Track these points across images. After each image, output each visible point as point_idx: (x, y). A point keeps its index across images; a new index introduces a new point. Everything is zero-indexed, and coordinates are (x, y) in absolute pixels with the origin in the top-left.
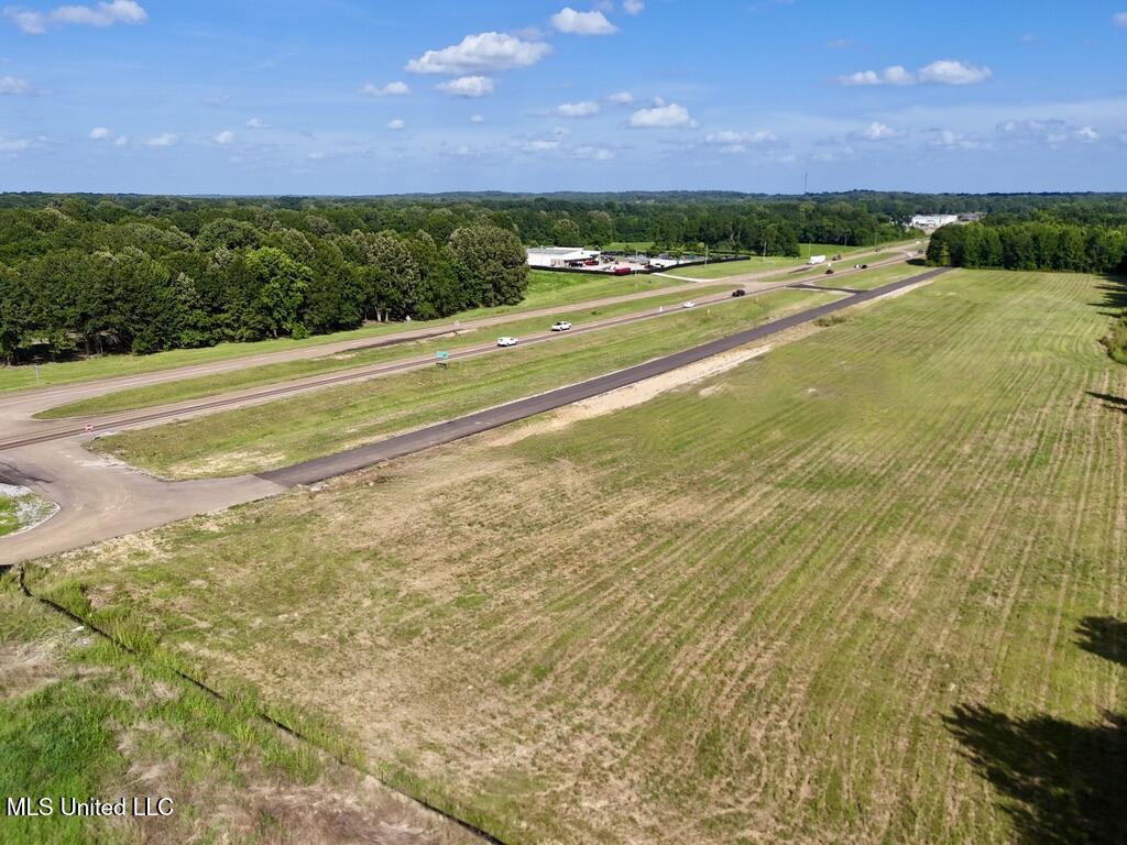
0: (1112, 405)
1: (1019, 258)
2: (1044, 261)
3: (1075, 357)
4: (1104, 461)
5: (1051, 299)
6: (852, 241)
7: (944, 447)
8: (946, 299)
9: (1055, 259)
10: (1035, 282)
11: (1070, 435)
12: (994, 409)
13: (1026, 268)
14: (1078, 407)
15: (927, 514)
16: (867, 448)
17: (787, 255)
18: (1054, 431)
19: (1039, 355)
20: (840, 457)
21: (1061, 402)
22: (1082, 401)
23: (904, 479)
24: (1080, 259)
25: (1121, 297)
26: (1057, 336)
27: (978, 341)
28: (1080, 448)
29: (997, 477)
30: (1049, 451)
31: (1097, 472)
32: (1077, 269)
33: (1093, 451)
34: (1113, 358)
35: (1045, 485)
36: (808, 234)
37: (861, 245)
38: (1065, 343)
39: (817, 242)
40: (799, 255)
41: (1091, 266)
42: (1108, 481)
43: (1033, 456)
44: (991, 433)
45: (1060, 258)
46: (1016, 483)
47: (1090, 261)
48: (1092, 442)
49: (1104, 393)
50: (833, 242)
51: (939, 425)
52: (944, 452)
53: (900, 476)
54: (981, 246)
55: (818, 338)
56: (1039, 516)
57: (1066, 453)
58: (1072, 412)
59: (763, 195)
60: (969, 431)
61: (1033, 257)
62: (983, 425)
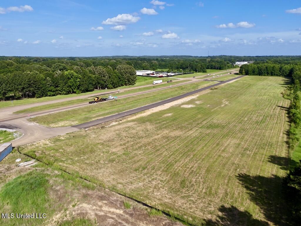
0: (282, 109)
1: (262, 73)
2: (269, 74)
3: (274, 97)
4: (279, 121)
5: (270, 83)
6: (220, 69)
7: (240, 119)
8: (243, 83)
9: (272, 73)
10: (266, 79)
11: (271, 116)
12: (253, 110)
13: (264, 75)
14: (274, 109)
15: (235, 134)
16: (222, 119)
17: (203, 72)
18: (268, 115)
19: (265, 97)
20: (215, 121)
21: (270, 108)
22: (275, 108)
23: (230, 126)
24: (278, 73)
25: (288, 82)
26: (270, 92)
27: (251, 94)
28: (273, 119)
29: (253, 126)
30: (266, 119)
31: (277, 124)
32: (277, 75)
33: (276, 119)
34: (284, 97)
35: (264, 127)
36: (209, 67)
37: (223, 69)
38: (272, 94)
39: (211, 69)
40: (206, 72)
42: (279, 126)
43: (262, 121)
44: (252, 115)
46: (257, 127)
47: (280, 73)
48: (276, 117)
49: (281, 106)
50: (215, 69)
51: (240, 114)
52: (240, 120)
53: (229, 126)
54: (253, 70)
55: (211, 93)
56: (262, 134)
57: (270, 120)
58: (272, 110)
59: (197, 56)
60: (247, 115)
61: (266, 73)
62: (250, 114)
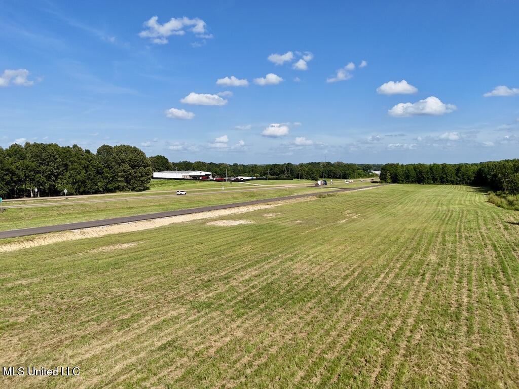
1: (424, 178)
2: (436, 179)
9: (442, 178)
17: (312, 180)
32: (453, 183)
36: (324, 174)
41: (460, 181)
45: (444, 178)
50: (336, 178)
54: (405, 173)
61: (431, 178)
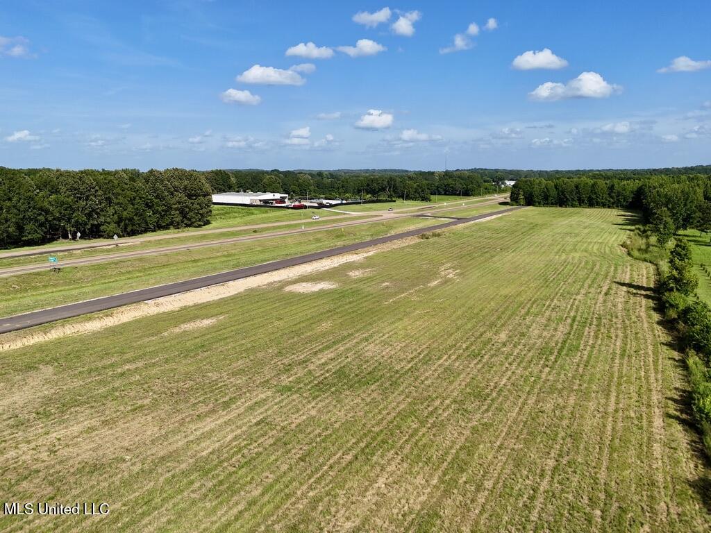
0: (635, 291)
1: (567, 199)
2: (583, 201)
3: (603, 256)
4: (631, 345)
5: (588, 222)
6: (466, 193)
8: (518, 222)
9: (590, 200)
10: (578, 213)
11: (599, 319)
12: (536, 296)
13: (573, 206)
14: (606, 294)
17: (423, 200)
18: (586, 316)
19: (577, 255)
21: (592, 290)
22: (610, 288)
24: (606, 199)
25: (634, 220)
26: (591, 242)
27: (534, 247)
28: (609, 332)
29: (525, 369)
30: (580, 336)
31: (626, 358)
32: (604, 206)
33: (621, 335)
34: (632, 256)
35: (574, 377)
36: (439, 190)
37: (472, 195)
38: (596, 247)
39: (445, 194)
41: (613, 203)
42: (638, 370)
43: (564, 342)
44: (529, 319)
45: (593, 199)
46: (543, 376)
47: (612, 201)
48: (619, 326)
49: (627, 282)
50: (455, 194)
51: (484, 313)
54: (544, 192)
57: (596, 337)
58: (601, 298)
60: (510, 318)
61: (576, 199)
62: (523, 312)
